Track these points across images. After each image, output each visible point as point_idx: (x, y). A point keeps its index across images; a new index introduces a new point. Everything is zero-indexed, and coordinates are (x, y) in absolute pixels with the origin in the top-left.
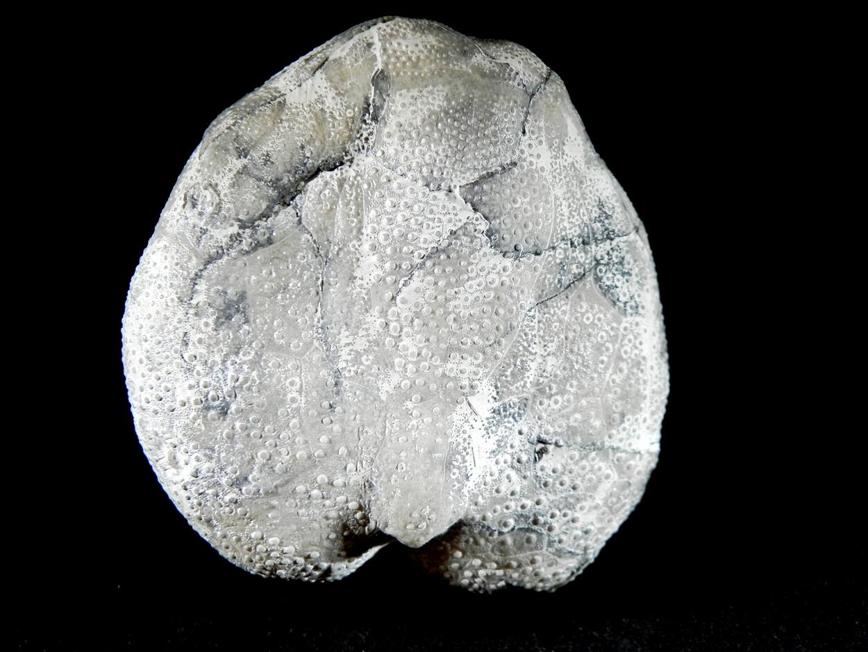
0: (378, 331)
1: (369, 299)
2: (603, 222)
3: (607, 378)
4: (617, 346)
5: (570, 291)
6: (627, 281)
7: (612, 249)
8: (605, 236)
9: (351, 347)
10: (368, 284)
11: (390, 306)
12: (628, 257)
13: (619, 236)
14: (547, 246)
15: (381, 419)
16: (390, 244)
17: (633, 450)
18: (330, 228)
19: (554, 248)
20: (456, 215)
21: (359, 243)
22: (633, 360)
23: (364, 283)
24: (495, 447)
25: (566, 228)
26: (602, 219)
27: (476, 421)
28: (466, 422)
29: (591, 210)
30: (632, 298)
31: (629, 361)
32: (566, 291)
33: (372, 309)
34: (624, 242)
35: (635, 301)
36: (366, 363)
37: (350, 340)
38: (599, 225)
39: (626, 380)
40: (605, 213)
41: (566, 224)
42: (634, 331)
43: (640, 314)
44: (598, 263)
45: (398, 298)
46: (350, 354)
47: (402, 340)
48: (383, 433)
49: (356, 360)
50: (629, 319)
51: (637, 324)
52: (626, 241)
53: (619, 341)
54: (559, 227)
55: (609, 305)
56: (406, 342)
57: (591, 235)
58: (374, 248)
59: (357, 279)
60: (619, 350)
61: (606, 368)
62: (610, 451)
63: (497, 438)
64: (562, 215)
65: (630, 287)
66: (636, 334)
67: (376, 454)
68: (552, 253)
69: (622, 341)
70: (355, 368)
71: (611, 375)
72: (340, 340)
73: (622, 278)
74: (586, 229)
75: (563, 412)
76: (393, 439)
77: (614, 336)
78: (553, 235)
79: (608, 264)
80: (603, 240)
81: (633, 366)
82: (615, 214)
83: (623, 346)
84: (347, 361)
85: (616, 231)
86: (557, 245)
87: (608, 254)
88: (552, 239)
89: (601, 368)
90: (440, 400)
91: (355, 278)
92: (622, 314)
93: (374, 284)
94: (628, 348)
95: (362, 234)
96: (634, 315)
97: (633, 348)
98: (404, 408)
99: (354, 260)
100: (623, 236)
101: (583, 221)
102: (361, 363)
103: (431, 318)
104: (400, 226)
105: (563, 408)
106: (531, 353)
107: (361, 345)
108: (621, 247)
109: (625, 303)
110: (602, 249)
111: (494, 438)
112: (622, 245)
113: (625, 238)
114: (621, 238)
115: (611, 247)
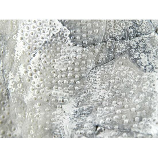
0: (24, 74)
1: (20, 60)
2: (135, 28)
3: (133, 101)
4: (139, 86)
5: (114, 61)
6: (148, 56)
7: (139, 41)
8: (135, 35)
9: (13, 80)
10: (20, 54)
11: (28, 64)
12: (148, 45)
13: (144, 35)
14: (101, 41)
15: (24, 111)
16: (28, 38)
17: (148, 133)
18: (7, 28)
19: (105, 42)
20: (55, 27)
21: (17, 36)
22: (148, 93)
23: (19, 53)
24: (75, 127)
25: (112, 32)
26: (134, 27)
27: (66, 115)
28: (61, 115)
29: (128, 23)
30: (150, 64)
31: (146, 93)
32: (112, 60)
33: (22, 64)
34: (147, 37)
35: (152, 65)
36: (19, 87)
37: (13, 77)
38: (132, 30)
39: (143, 102)
40: (136, 24)
41: (112, 30)
42: (150, 79)
43: (155, 71)
44: (131, 48)
45: (31, 61)
46: (12, 83)
47: (33, 79)
48: (25, 117)
49: (15, 85)
50: (148, 73)
51: (152, 76)
52: (148, 37)
53: (141, 84)
54: (108, 32)
55: (136, 67)
56: (34, 80)
57: (127, 35)
58: (22, 39)
59: (16, 51)
60: (141, 88)
61: (132, 96)
62: (134, 133)
63: (77, 123)
64: (110, 26)
65: (149, 59)
66: (151, 81)
67: (22, 125)
68: (104, 44)
69: (143, 84)
70: (14, 89)
71: (135, 99)
72: (9, 76)
73: (145, 54)
74: (124, 32)
75: (110, 114)
76: (29, 120)
77: (138, 82)
78: (104, 36)
79: (136, 48)
80: (134, 37)
81: (148, 96)
82: (143, 24)
83: (143, 86)
84: (11, 85)
85: (142, 33)
86: (107, 40)
87: (137, 43)
88: (104, 37)
89: (129, 96)
90: (49, 106)
91: (15, 51)
92: (144, 72)
93: (22, 54)
94: (146, 87)
95: (18, 32)
96: (151, 72)
97: (149, 87)
98: (34, 108)
99: (15, 43)
100: (146, 35)
101: (123, 28)
102: (17, 87)
103: (45, 71)
104: (32, 30)
105: (110, 113)
106: (93, 88)
107: (17, 79)
108: (145, 40)
109: (146, 67)
110: (133, 41)
111: (75, 123)
112: (145, 39)
113: (148, 36)
114: (144, 36)
115: (139, 40)
